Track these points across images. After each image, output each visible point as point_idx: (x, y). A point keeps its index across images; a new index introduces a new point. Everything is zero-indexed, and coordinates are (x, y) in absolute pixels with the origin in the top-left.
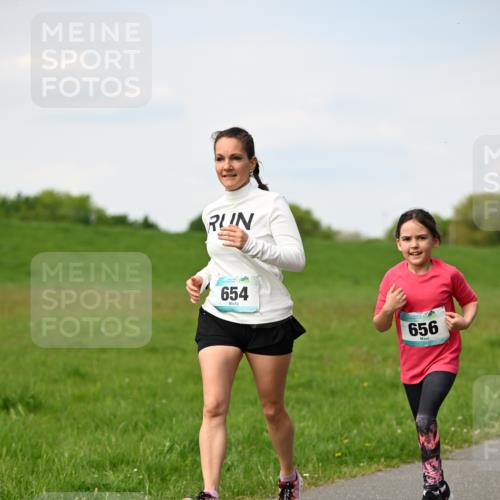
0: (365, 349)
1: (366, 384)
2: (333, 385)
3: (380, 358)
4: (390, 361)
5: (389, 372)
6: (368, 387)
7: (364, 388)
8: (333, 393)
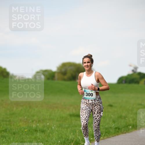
0: (26, 117)
1: (26, 130)
2: (14, 131)
3: (31, 121)
4: (35, 122)
5: (34, 126)
7: (25, 131)
8: (14, 133)
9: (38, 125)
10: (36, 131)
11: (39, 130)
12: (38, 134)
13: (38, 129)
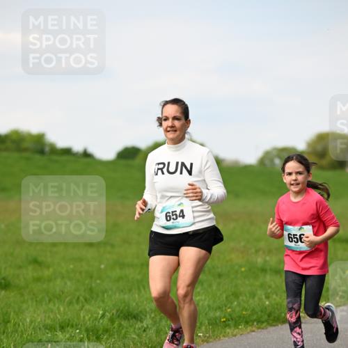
0: (242, 244)
1: (243, 269)
2: (220, 270)
3: (253, 250)
4: (261, 253)
5: (259, 260)
6: (245, 271)
7: (242, 272)
8: (220, 276)
9: (268, 258)
10: (264, 270)
11: (271, 270)
12: (268, 278)
13: (268, 268)
